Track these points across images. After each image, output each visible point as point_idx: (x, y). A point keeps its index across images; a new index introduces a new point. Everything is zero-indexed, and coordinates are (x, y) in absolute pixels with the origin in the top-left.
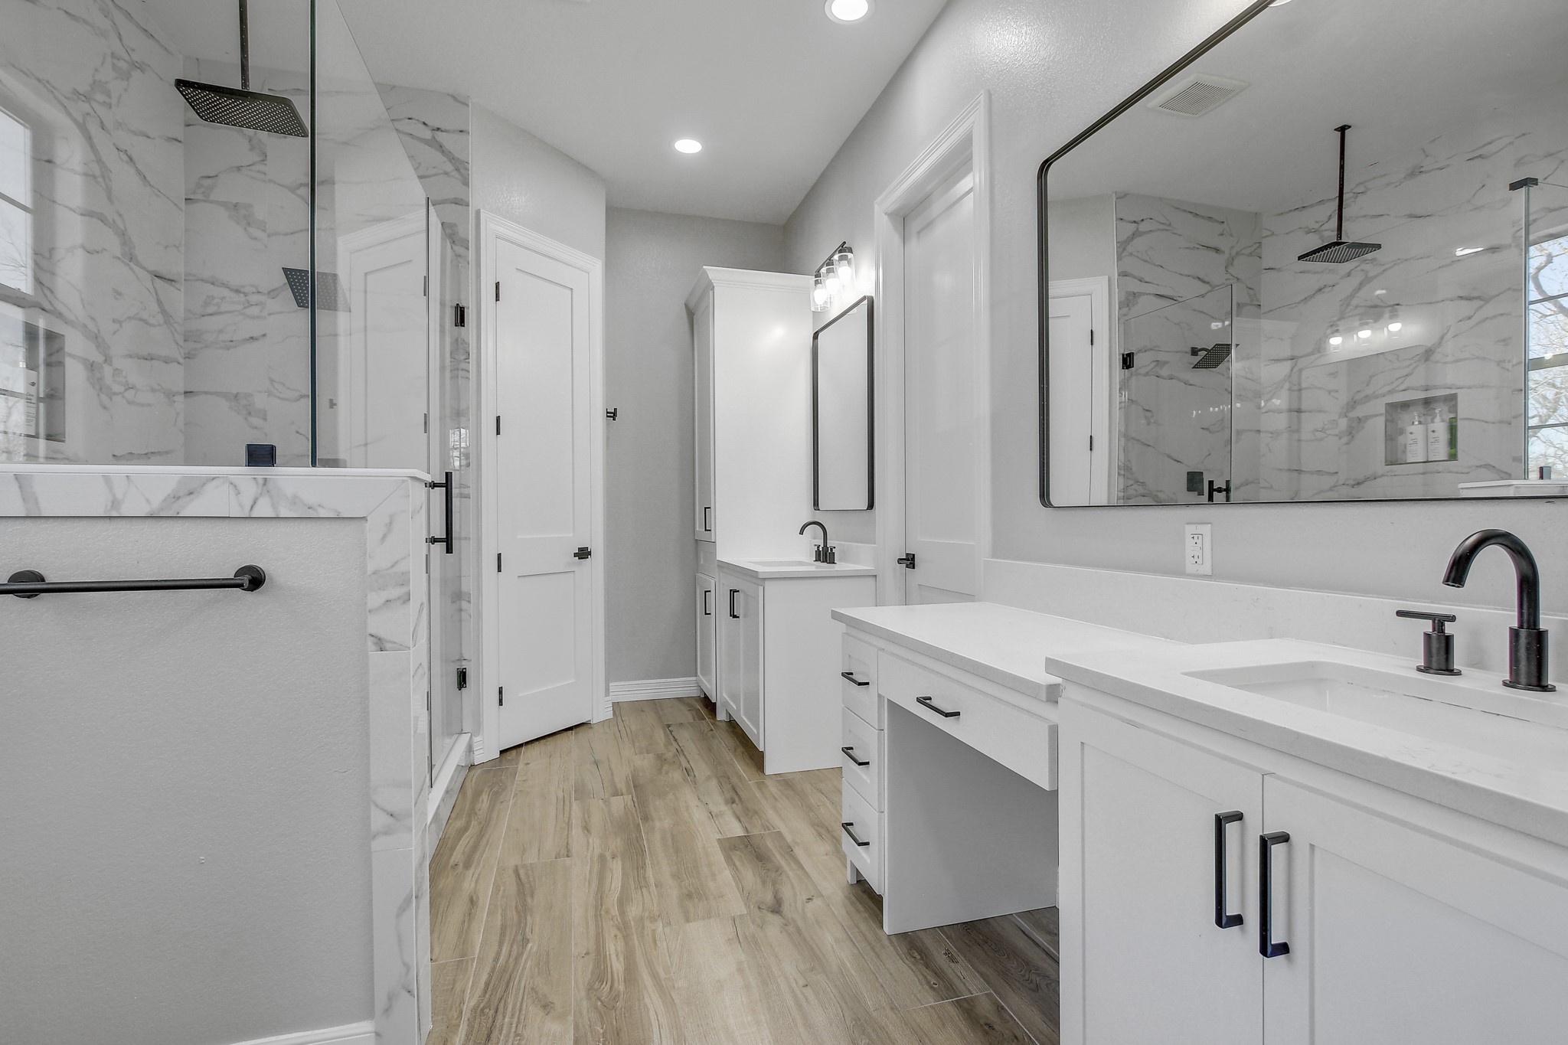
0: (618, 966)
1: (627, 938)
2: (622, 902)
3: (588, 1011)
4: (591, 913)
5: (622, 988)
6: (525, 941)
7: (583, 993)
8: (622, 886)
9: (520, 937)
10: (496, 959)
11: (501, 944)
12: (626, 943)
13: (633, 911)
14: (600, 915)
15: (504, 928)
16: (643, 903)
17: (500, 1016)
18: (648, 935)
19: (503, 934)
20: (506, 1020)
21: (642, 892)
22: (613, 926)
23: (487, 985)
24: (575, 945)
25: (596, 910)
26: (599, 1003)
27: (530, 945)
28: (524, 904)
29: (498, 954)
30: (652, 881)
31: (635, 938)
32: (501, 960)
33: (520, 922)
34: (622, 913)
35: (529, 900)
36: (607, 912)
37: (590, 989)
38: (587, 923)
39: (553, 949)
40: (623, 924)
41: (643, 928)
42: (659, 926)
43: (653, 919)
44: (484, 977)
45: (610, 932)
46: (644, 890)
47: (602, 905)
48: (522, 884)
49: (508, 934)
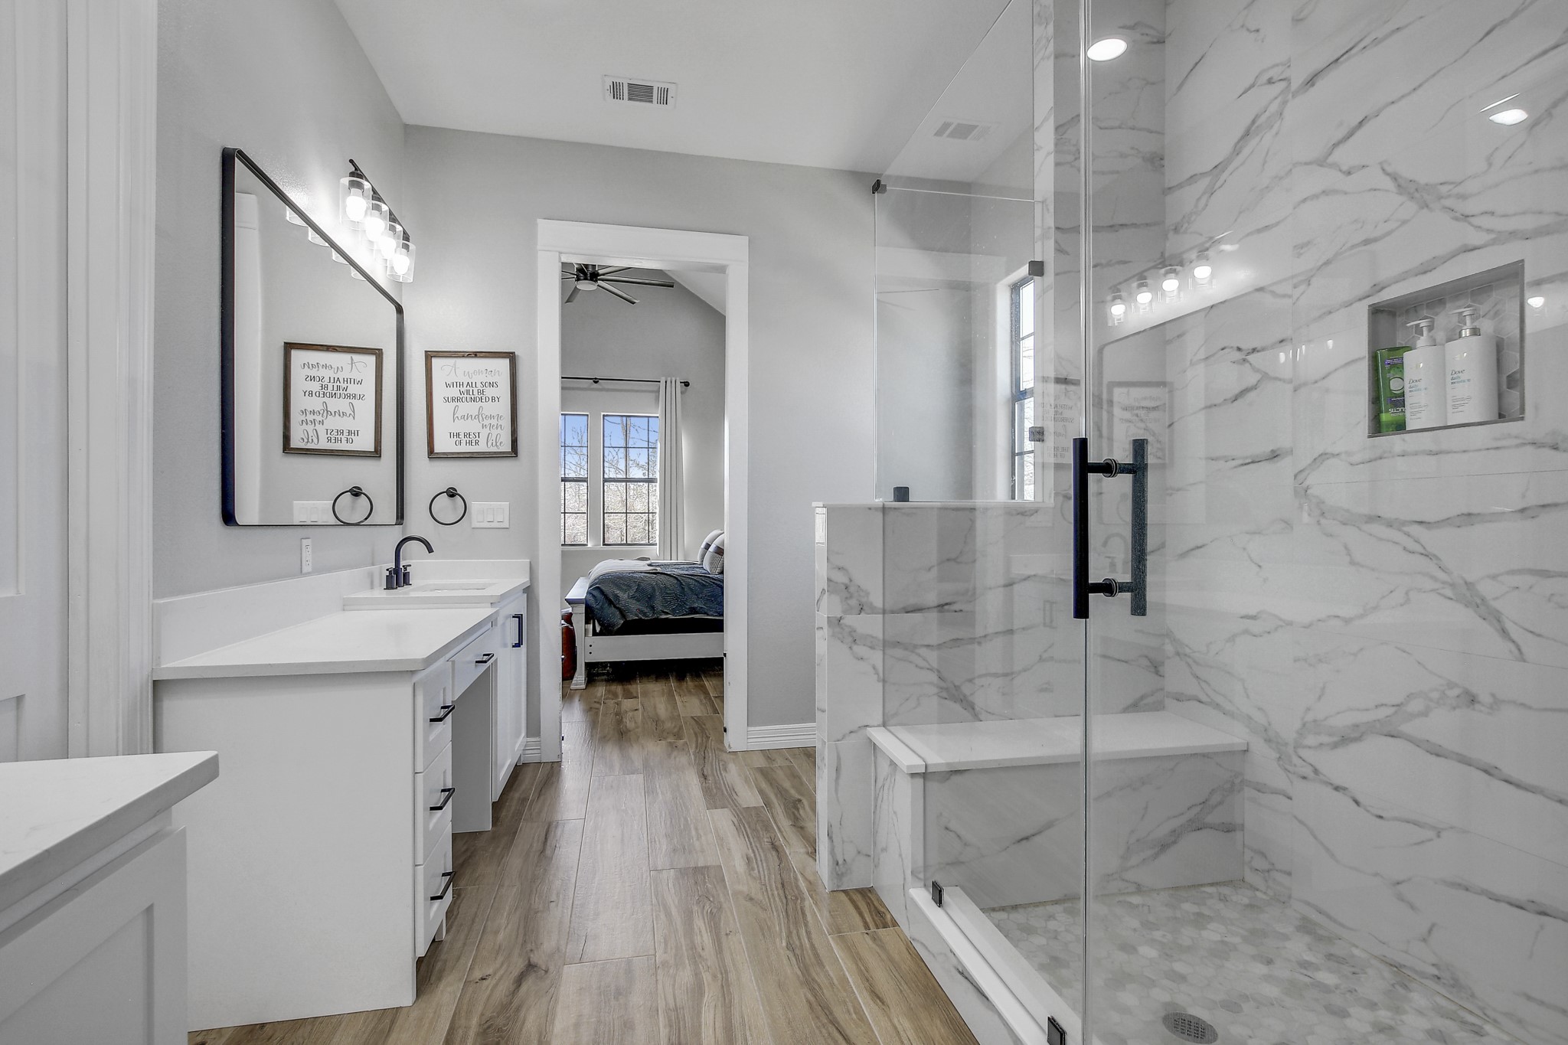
0: (699, 923)
1: (693, 947)
2: (698, 990)
3: (719, 895)
4: (732, 976)
5: (695, 908)
6: (790, 947)
7: (725, 906)
8: (699, 1013)
9: (798, 952)
10: (808, 933)
11: (812, 946)
12: (692, 942)
13: (686, 976)
14: (722, 974)
15: (821, 964)
16: (674, 985)
17: (782, 895)
18: (671, 948)
19: (816, 955)
20: (776, 893)
21: (675, 1001)
22: (707, 960)
23: (803, 914)
24: (741, 943)
25: (727, 980)
26: (711, 899)
27: (784, 944)
28: (812, 990)
29: (809, 938)
30: (662, 1020)
31: (684, 948)
32: (804, 934)
33: (807, 970)
34: (697, 975)
35: (809, 996)
36: (715, 976)
37: (720, 908)
38: (734, 965)
39: (761, 940)
40: (696, 961)
41: (676, 955)
42: (660, 956)
43: (665, 964)
44: (809, 918)
45: (709, 952)
46: (672, 1005)
47: (722, 985)
48: (831, 1022)
49: (812, 956)
